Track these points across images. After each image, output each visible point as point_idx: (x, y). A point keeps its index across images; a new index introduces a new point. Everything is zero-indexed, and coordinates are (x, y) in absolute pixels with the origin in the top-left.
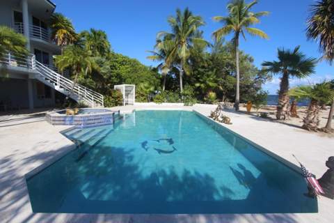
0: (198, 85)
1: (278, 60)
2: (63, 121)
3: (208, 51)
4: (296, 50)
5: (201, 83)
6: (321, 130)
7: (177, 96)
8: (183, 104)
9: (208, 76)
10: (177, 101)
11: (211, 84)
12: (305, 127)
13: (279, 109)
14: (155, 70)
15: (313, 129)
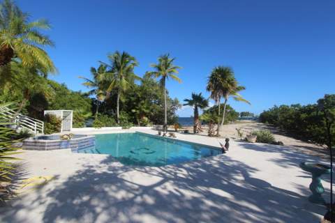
0: (134, 111)
1: (192, 99)
2: (59, 145)
3: (138, 83)
4: (200, 94)
5: (137, 109)
6: (215, 136)
7: (113, 121)
8: (121, 128)
9: (142, 104)
10: (114, 125)
11: (145, 111)
12: (209, 135)
13: (195, 127)
14: (86, 95)
15: (213, 136)
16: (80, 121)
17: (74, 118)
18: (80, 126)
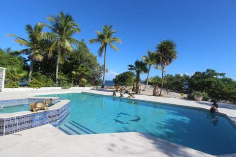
1: (135, 65)
5: (77, 71)
12: (154, 95)
16: (14, 80)
17: (6, 77)
18: (14, 86)
